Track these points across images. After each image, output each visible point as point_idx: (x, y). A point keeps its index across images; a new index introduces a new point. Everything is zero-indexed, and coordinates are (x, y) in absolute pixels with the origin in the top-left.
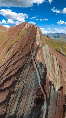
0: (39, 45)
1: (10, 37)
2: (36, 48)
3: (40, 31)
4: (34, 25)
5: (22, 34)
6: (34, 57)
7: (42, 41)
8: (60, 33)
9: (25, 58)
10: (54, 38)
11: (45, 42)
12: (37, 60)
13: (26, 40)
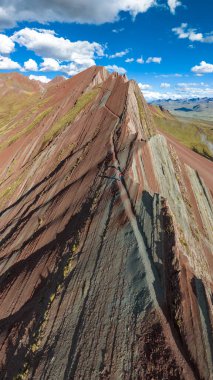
0: (136, 135)
1: (50, 109)
2: (128, 143)
3: (138, 94)
4: (120, 77)
5: (85, 101)
6: (123, 173)
7: (143, 121)
8: (200, 97)
9: (93, 177)
10: (183, 113)
11: (155, 125)
12: (134, 184)
13: (97, 118)
